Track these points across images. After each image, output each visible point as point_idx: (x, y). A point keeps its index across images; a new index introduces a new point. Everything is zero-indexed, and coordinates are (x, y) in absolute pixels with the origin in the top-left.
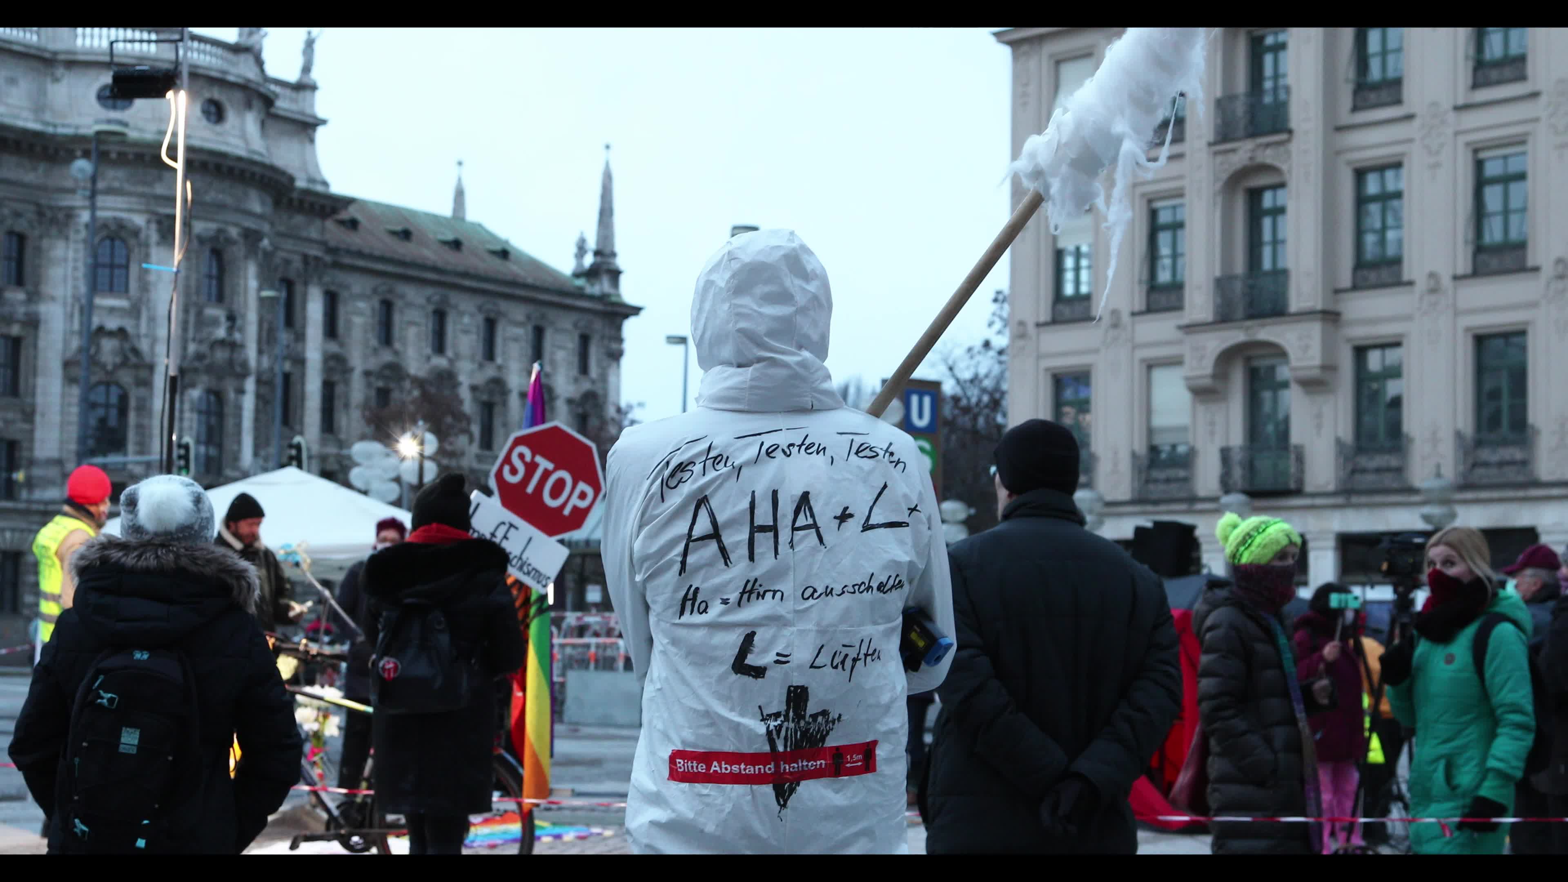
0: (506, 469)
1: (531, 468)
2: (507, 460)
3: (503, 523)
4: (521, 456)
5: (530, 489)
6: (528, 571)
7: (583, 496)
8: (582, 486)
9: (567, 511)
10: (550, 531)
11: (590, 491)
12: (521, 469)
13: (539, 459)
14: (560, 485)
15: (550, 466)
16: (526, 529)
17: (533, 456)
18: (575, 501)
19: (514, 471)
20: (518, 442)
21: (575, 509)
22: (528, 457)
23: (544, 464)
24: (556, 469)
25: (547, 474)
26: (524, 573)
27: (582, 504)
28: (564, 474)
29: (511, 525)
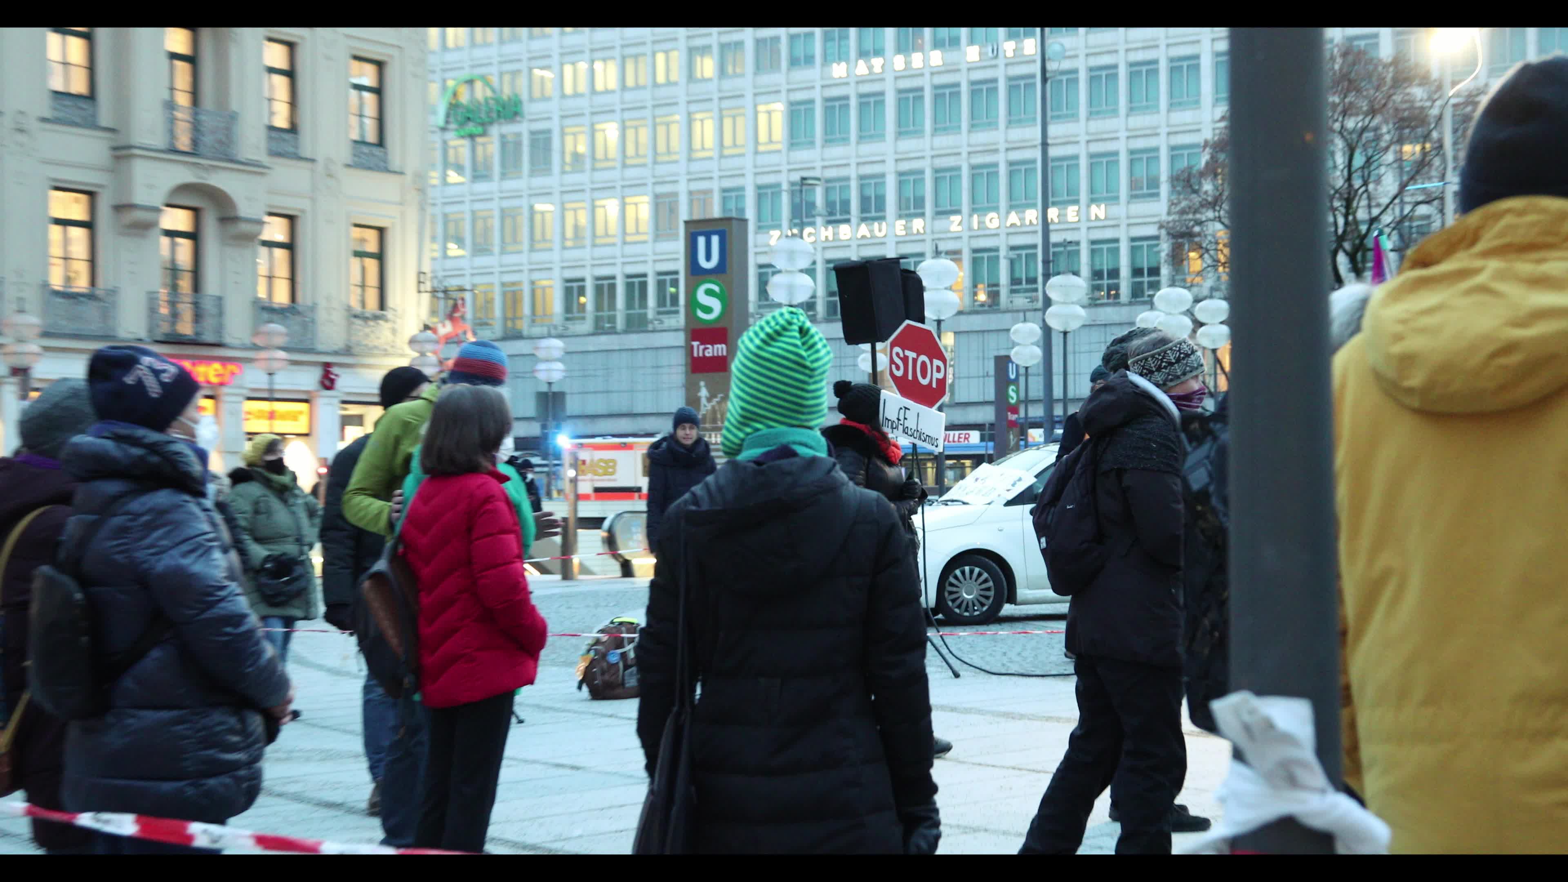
0: (893, 366)
1: (905, 360)
2: (892, 361)
3: (901, 407)
4: (898, 354)
5: (910, 378)
6: (926, 438)
7: (939, 370)
8: (936, 362)
9: (934, 385)
10: (931, 403)
11: (941, 364)
12: (901, 364)
13: (907, 353)
14: (924, 367)
15: (914, 355)
16: (915, 407)
17: (904, 353)
18: (936, 375)
19: (898, 368)
20: (893, 345)
21: (938, 381)
22: (902, 355)
23: (911, 355)
24: (918, 356)
25: (915, 361)
26: (923, 442)
27: (940, 376)
28: (923, 358)
29: (906, 408)
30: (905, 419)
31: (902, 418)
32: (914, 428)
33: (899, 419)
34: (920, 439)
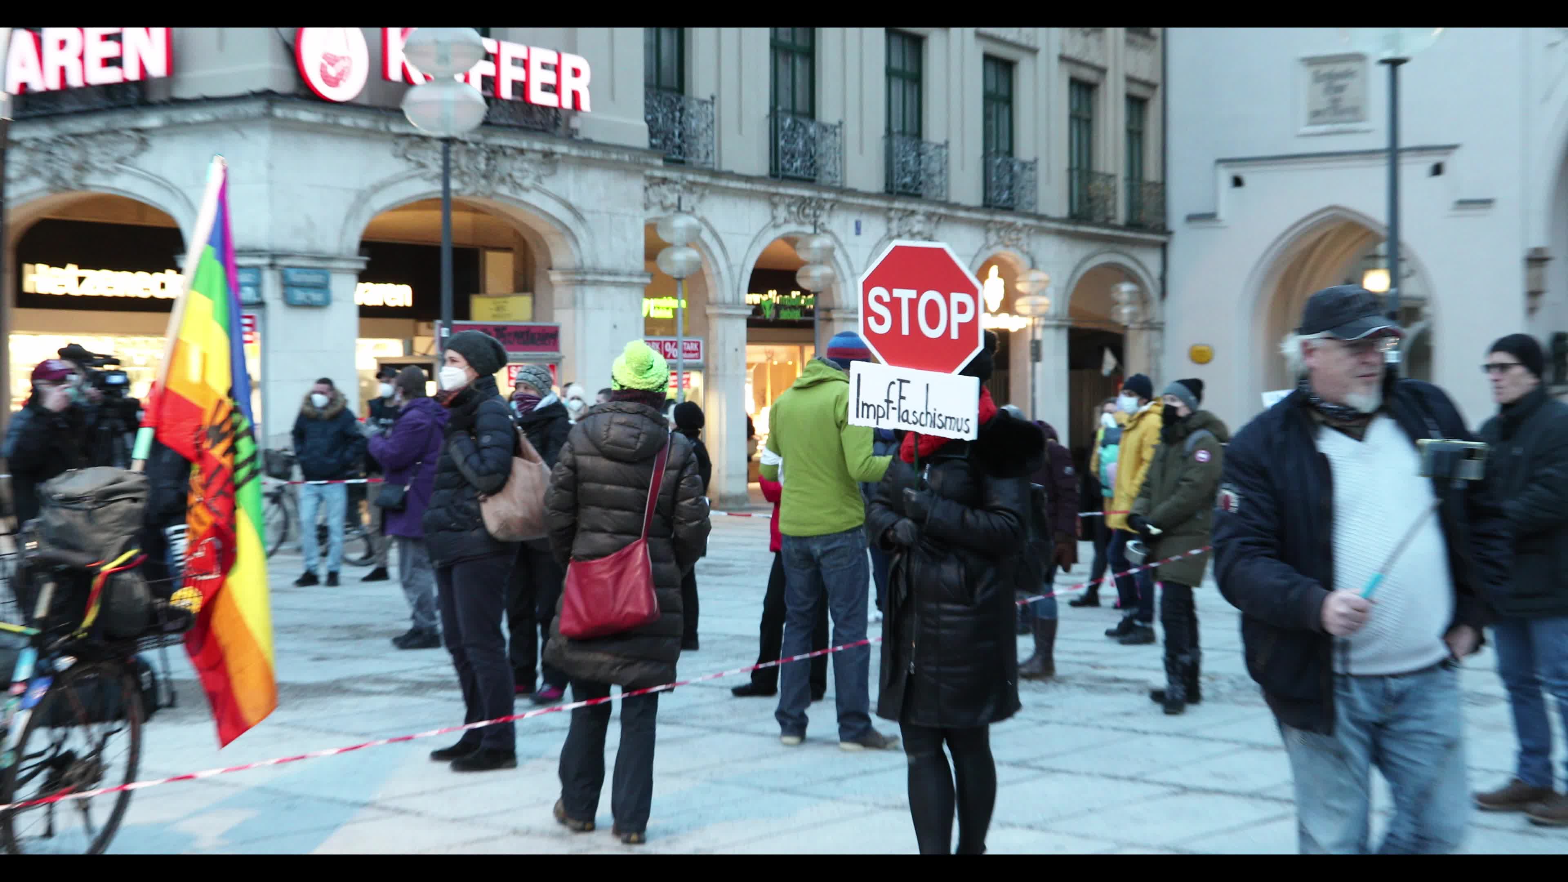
0: (871, 320)
1: (894, 306)
2: (868, 312)
3: (893, 383)
4: (879, 299)
5: (905, 331)
6: (943, 423)
7: (962, 308)
8: (956, 297)
9: (954, 335)
10: (947, 366)
11: (966, 298)
12: (885, 312)
13: (897, 293)
14: (932, 309)
15: (913, 294)
16: (918, 377)
17: (891, 293)
18: (957, 319)
19: (880, 320)
20: (868, 285)
21: (961, 326)
22: (887, 298)
23: (905, 295)
24: (919, 295)
25: (913, 304)
26: (940, 428)
27: (967, 317)
28: (931, 295)
29: (901, 381)
30: (902, 397)
31: (894, 397)
32: (921, 409)
33: (888, 401)
34: (933, 423)
